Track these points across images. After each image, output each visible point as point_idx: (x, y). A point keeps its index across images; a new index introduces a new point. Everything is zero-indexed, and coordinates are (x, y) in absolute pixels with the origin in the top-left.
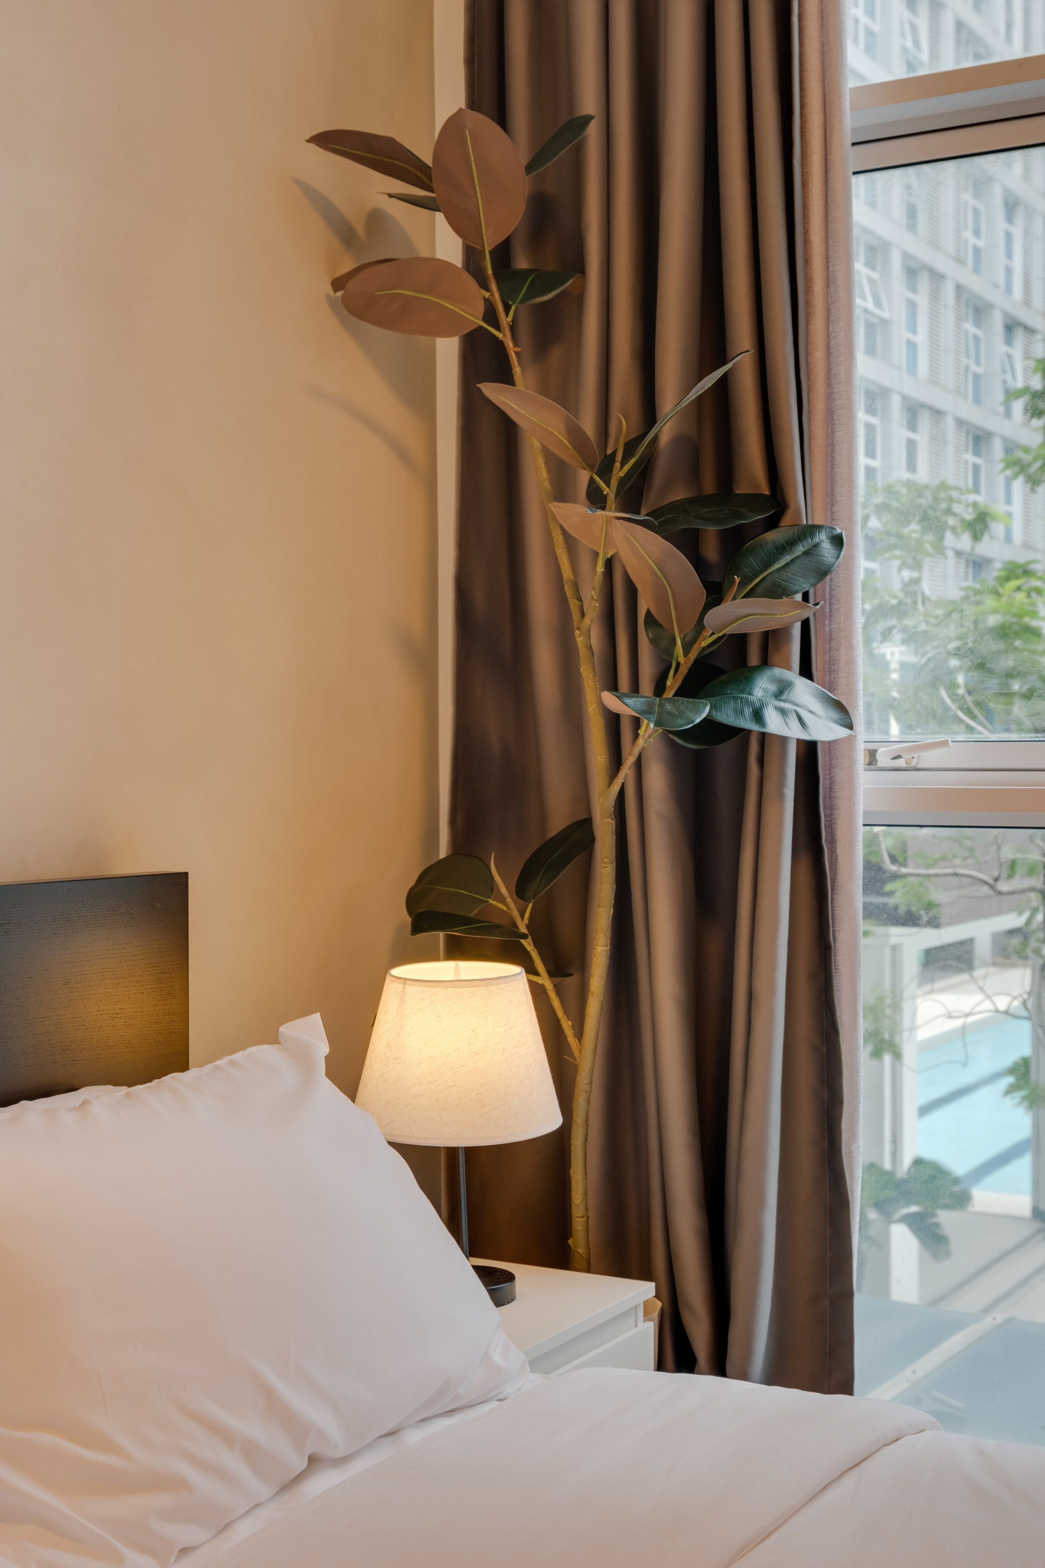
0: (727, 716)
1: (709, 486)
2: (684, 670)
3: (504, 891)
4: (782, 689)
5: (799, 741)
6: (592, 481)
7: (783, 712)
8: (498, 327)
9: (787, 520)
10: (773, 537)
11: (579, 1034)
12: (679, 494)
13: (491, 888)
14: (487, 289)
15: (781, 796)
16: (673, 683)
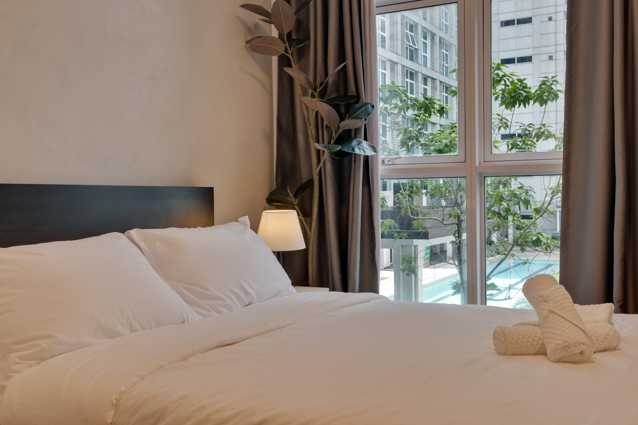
0: (346, 149)
1: (342, 93)
2: (335, 139)
3: (291, 195)
4: (359, 143)
5: (364, 156)
6: (312, 92)
7: (359, 149)
8: (288, 54)
9: (360, 102)
10: (357, 106)
11: (310, 230)
12: (334, 96)
13: (288, 195)
14: (285, 44)
15: (359, 170)
16: (332, 142)
